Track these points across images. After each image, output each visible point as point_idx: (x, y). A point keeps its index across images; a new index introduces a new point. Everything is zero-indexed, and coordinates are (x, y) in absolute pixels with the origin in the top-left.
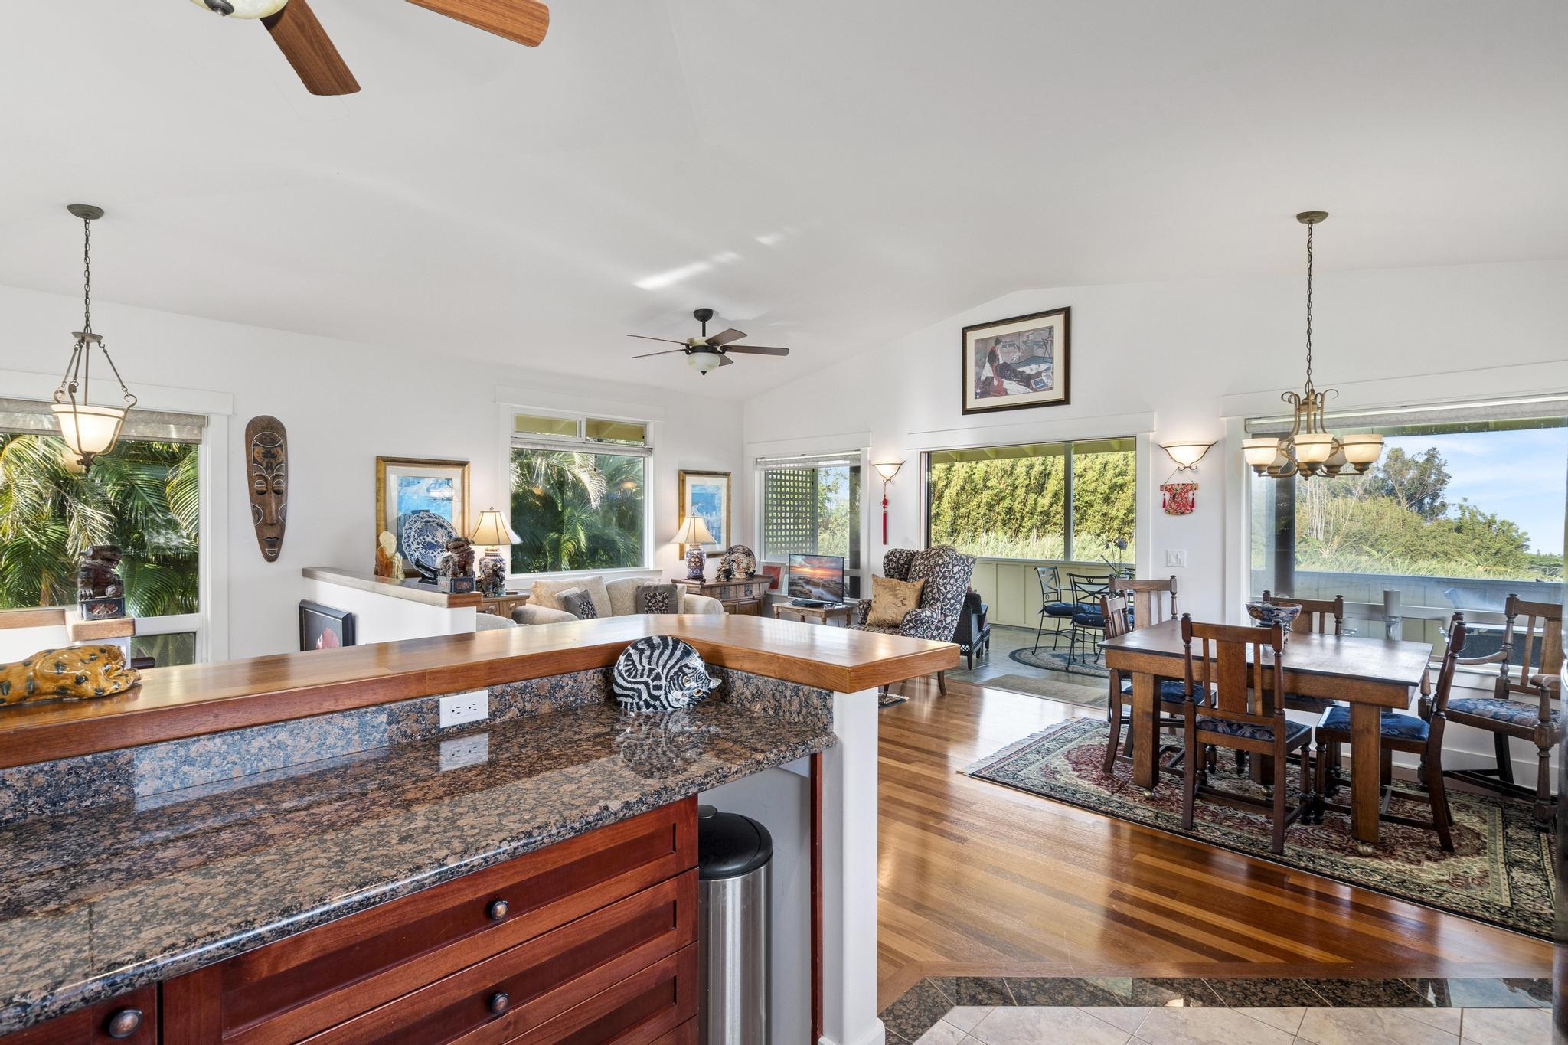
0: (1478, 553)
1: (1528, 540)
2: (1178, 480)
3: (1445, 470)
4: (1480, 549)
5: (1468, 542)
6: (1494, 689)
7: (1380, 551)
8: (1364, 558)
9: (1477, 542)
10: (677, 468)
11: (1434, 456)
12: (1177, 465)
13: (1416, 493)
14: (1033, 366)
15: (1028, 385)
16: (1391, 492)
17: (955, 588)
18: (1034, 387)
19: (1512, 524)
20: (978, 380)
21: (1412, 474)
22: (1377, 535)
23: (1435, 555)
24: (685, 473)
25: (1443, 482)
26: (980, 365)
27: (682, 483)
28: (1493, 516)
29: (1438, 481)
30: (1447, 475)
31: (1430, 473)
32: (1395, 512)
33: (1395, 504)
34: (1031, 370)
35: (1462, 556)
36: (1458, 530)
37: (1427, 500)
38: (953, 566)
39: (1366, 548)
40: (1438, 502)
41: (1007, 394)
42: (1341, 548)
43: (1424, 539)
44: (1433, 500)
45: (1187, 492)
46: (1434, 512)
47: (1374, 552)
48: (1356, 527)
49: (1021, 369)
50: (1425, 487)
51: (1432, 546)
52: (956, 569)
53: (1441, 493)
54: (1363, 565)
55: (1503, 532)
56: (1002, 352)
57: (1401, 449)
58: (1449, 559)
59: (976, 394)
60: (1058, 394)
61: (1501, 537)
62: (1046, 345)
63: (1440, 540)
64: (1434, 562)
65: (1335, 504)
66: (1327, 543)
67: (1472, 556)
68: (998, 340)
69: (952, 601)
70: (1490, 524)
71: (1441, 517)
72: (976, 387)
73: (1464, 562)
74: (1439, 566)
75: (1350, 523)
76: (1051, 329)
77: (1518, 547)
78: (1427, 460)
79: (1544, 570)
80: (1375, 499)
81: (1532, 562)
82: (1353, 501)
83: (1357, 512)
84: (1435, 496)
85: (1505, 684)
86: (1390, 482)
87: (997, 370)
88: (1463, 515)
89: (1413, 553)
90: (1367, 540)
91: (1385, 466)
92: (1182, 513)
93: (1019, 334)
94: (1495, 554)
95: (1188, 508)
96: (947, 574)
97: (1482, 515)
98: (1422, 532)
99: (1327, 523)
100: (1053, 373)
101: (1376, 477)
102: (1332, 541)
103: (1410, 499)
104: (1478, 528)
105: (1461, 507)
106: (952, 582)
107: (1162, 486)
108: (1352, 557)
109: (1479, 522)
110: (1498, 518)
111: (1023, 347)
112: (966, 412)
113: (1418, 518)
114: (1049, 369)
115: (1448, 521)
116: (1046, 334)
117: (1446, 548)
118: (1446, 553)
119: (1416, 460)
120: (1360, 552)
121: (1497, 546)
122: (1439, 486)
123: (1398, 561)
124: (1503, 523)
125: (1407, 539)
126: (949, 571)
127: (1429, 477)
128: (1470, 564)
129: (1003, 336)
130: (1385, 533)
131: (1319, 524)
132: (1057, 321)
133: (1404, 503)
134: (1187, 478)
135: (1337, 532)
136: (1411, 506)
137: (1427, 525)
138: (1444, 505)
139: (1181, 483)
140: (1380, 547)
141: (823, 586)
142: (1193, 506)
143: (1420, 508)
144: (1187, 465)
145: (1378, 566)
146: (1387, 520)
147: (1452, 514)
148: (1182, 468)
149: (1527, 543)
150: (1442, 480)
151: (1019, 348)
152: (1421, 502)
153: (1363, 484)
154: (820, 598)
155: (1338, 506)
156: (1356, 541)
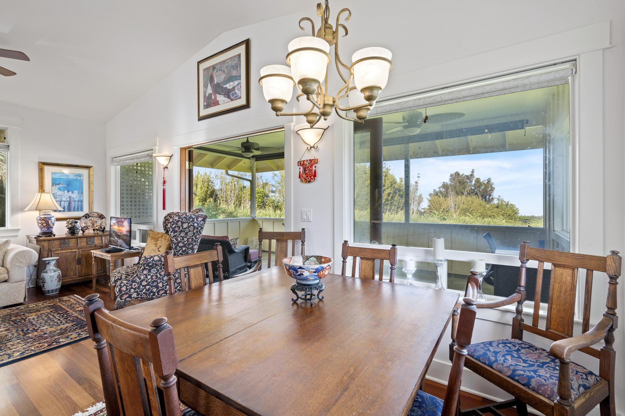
0: (503, 215)
1: (519, 211)
2: (308, 157)
3: (493, 186)
4: (504, 214)
5: (500, 212)
6: (512, 324)
7: (473, 215)
8: (467, 218)
9: (503, 211)
10: (37, 160)
11: (489, 181)
12: (307, 146)
13: (484, 194)
14: (231, 83)
15: (229, 97)
16: (476, 194)
17: (186, 239)
18: (232, 98)
19: (514, 205)
20: (205, 96)
21: (483, 187)
22: (471, 209)
23: (490, 216)
24: (43, 165)
25: (492, 190)
26: (206, 86)
27: (41, 171)
28: (508, 202)
29: (491, 190)
30: (493, 188)
31: (488, 187)
32: (477, 201)
33: (477, 198)
34: (230, 86)
35: (498, 216)
36: (497, 207)
37: (488, 197)
38: (182, 223)
39: (468, 214)
40: (491, 198)
41: (219, 104)
42: (459, 214)
43: (487, 211)
44: (489, 197)
45: (312, 165)
46: (490, 201)
47: (471, 216)
48: (465, 206)
49: (225, 86)
50: (487, 192)
51: (489, 213)
52: (185, 225)
53: (492, 194)
54: (467, 220)
55: (511, 208)
56: (217, 76)
57: (479, 179)
58: (495, 218)
59: (204, 106)
60: (243, 102)
61: (511, 210)
62: (237, 67)
63: (492, 211)
64: (490, 219)
65: (458, 198)
66: (455, 212)
67: (501, 217)
68: (214, 67)
69: (184, 249)
70: (507, 205)
71: (492, 203)
72: (204, 101)
73: (499, 218)
74: (491, 220)
75: (463, 205)
76: (239, 55)
77: (515, 213)
78: (487, 183)
79: (523, 221)
80: (471, 196)
81: (519, 219)
82: (464, 197)
83: (465, 201)
84: (490, 195)
85: (520, 324)
86: (476, 190)
87: (213, 88)
88: (499, 202)
89: (483, 216)
90: (468, 211)
91: (474, 184)
92: (309, 182)
93: (224, 62)
94: (509, 216)
95: (312, 177)
96: (177, 229)
97: (505, 202)
98: (486, 208)
99: (455, 205)
100: (241, 86)
101: (471, 188)
102: (457, 211)
103: (482, 196)
104: (504, 207)
105: (498, 199)
106: (182, 235)
107: (298, 162)
108: (463, 217)
109: (504, 205)
110: (510, 203)
111: (226, 71)
112: (200, 119)
113: (485, 203)
114: (238, 84)
115: (494, 204)
116: (236, 59)
117: (493, 214)
118: (493, 216)
119: (484, 182)
120: (466, 215)
121: (509, 213)
122: (491, 192)
123: (478, 218)
124: (511, 205)
125: (481, 210)
126: (179, 227)
127: (488, 188)
128: (501, 219)
129: (216, 64)
130: (474, 208)
131: (453, 205)
132: (242, 50)
133: (480, 198)
134: (312, 155)
135: (459, 208)
136: (482, 199)
137: (488, 206)
138: (493, 199)
139: (308, 159)
140: (472, 214)
141: (123, 239)
142: (315, 176)
143: (485, 200)
144: (312, 146)
145: (472, 220)
146: (475, 204)
147: (496, 202)
148: (309, 148)
149: (519, 212)
150: (493, 189)
151: (224, 72)
152: (486, 197)
153: (467, 191)
154: (121, 246)
155: (459, 199)
156: (465, 212)
